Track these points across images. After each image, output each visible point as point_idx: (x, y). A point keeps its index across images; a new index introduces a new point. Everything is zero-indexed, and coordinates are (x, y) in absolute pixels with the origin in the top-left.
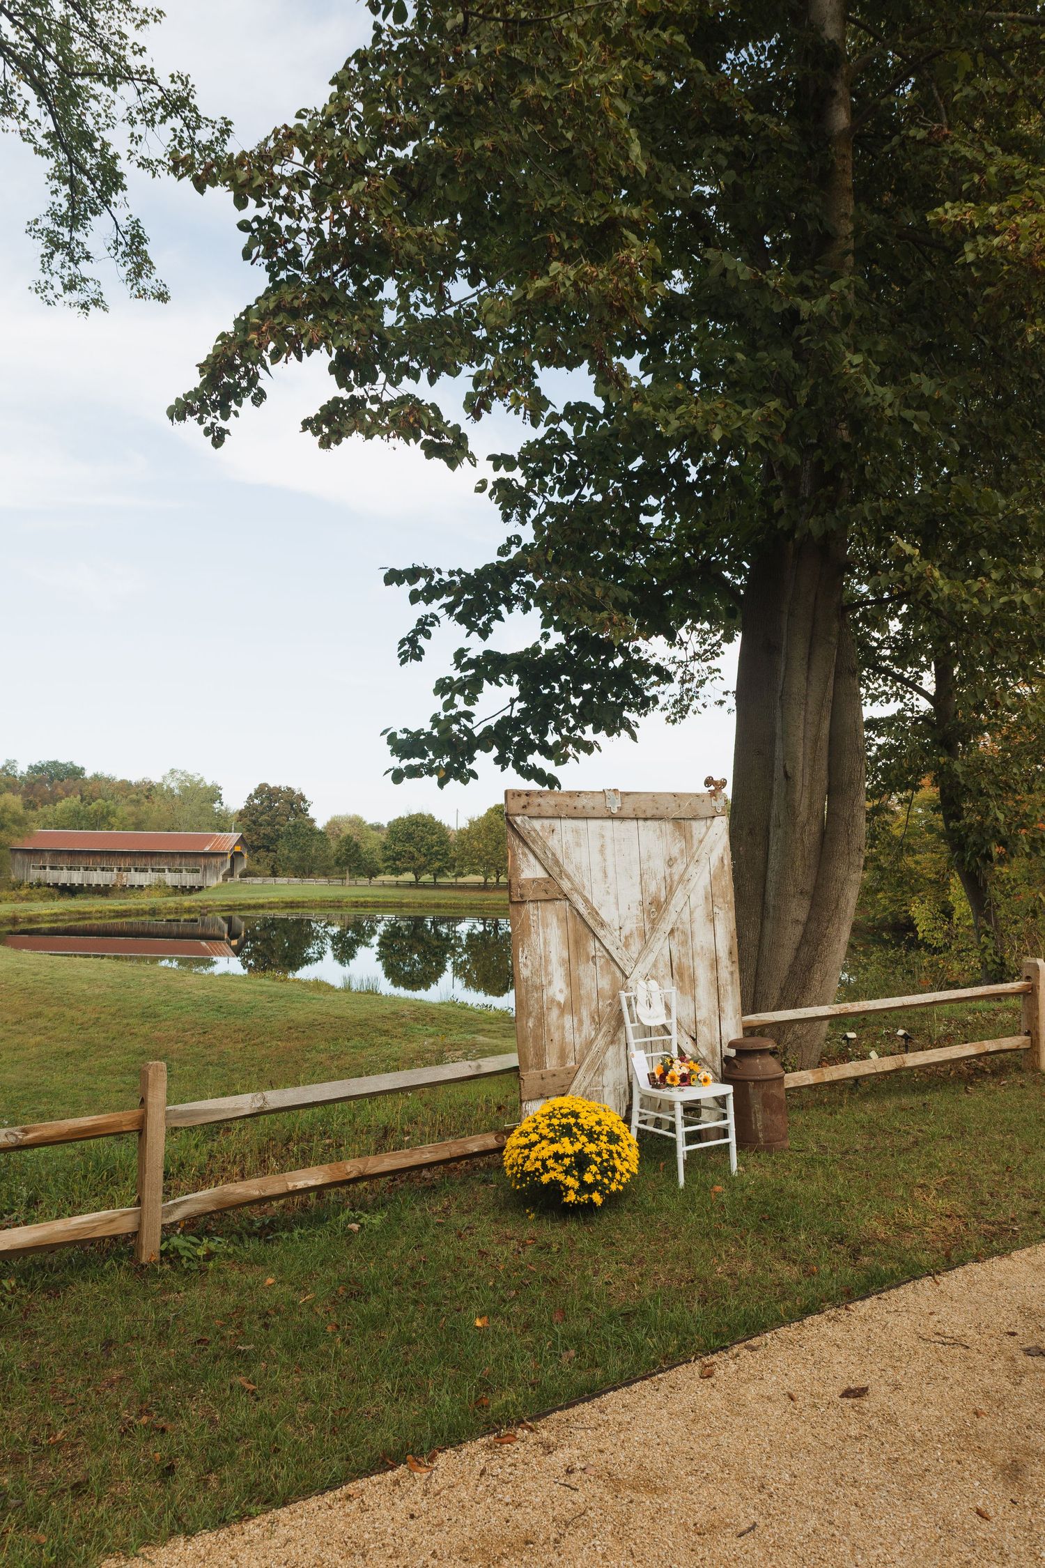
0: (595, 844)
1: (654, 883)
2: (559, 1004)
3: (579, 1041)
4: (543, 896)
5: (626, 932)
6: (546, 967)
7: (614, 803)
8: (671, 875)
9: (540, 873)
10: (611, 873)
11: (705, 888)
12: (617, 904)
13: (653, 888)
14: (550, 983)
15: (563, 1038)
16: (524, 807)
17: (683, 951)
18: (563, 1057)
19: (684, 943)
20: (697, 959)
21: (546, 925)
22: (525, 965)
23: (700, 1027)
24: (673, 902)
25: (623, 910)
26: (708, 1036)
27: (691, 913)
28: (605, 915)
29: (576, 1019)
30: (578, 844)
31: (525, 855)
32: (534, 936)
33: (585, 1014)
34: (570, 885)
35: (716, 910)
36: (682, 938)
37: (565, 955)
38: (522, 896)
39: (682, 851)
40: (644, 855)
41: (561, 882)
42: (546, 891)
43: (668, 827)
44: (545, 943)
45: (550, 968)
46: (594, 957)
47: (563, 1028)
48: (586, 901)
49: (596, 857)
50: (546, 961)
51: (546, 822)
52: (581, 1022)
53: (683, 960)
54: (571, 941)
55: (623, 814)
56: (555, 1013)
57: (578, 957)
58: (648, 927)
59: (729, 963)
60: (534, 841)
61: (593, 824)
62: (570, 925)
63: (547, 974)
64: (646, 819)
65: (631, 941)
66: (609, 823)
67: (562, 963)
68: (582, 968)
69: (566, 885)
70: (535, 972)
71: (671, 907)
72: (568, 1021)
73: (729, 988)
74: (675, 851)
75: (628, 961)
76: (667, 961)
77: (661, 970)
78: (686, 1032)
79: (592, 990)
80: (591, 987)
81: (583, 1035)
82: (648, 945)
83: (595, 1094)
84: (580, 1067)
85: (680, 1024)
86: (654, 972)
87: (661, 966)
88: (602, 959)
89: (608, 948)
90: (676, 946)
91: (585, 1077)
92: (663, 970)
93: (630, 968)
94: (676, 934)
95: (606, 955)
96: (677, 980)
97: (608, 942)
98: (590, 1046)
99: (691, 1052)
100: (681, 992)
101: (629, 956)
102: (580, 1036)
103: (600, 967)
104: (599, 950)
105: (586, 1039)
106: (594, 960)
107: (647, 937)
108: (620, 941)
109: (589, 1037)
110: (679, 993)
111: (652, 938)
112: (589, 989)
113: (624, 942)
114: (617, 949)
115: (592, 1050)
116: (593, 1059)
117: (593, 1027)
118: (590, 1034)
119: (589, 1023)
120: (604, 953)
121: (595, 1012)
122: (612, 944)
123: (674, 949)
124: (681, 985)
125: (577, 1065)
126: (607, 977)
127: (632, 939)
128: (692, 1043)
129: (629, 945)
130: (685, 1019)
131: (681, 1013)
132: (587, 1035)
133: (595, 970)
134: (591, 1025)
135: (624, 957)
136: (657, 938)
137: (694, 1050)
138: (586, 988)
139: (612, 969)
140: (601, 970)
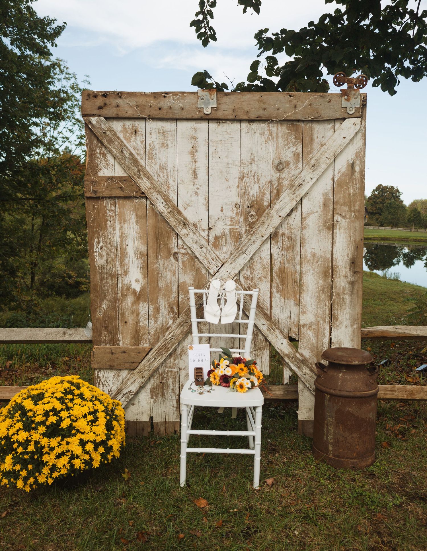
0: (185, 146)
1: (256, 186)
2: (135, 292)
3: (153, 326)
4: (119, 193)
5: (217, 231)
6: (122, 260)
7: (207, 104)
8: (279, 180)
9: (118, 172)
10: (202, 174)
11: (325, 195)
12: (207, 205)
13: (254, 191)
14: (126, 273)
15: (138, 322)
16: (100, 108)
17: (287, 256)
18: (137, 337)
19: (291, 248)
20: (306, 267)
21: (123, 220)
22: (100, 254)
23: (303, 330)
24: (276, 206)
25: (215, 211)
26: (314, 340)
27: (303, 219)
28: (190, 215)
29: (151, 308)
30: (165, 146)
31: (103, 154)
32: (110, 230)
33: (162, 303)
34: (148, 184)
35: (337, 217)
36: (287, 243)
37: (143, 248)
38: (95, 192)
39: (296, 156)
40: (246, 157)
41: (139, 180)
42: (121, 188)
43: (281, 130)
44: (122, 237)
45: (126, 260)
46: (177, 253)
47: (138, 313)
48: (167, 200)
49: (185, 159)
50: (122, 253)
51: (129, 124)
52: (157, 310)
53: (287, 265)
54: (150, 237)
55: (220, 114)
56: (130, 300)
57: (157, 252)
58: (243, 229)
59: (349, 273)
60: (110, 141)
61: (183, 126)
62: (151, 222)
63: (123, 265)
64: (251, 121)
65: (222, 242)
66: (203, 126)
67: (140, 255)
68: (161, 262)
69: (144, 184)
70: (111, 261)
71: (273, 212)
72: (144, 308)
73: (347, 298)
74: (287, 155)
75: (213, 260)
76: (265, 264)
77: (257, 272)
78: (282, 334)
79: (173, 283)
80: (171, 281)
81: (159, 322)
82: (241, 247)
83: (169, 374)
84: (151, 349)
85: (275, 325)
86: (248, 273)
87: (258, 268)
88: (185, 256)
89: (190, 246)
90: (278, 250)
91: (155, 358)
92: (260, 272)
93: (215, 267)
94: (280, 239)
95: (191, 253)
96: (277, 284)
97: (190, 240)
98: (165, 333)
99: (287, 352)
100: (281, 296)
101: (215, 256)
102: (155, 323)
103: (182, 263)
104: (183, 248)
105: (162, 325)
106: (177, 256)
107: (242, 239)
108: (208, 241)
109: (166, 325)
110: (279, 296)
111: (246, 241)
112: (168, 282)
113: (214, 242)
114: (201, 248)
115: (165, 337)
116: (165, 345)
117: (171, 316)
118: (167, 322)
119: (166, 312)
120: (188, 250)
121: (174, 303)
122: (196, 243)
123: (276, 253)
124: (281, 288)
125: (151, 347)
126: (191, 274)
127: (224, 240)
128: (289, 345)
129: (219, 245)
130: (284, 321)
131: (280, 314)
132: (164, 323)
133: (177, 265)
134: (169, 314)
135: (208, 256)
136: (252, 241)
137: (292, 351)
138: (165, 281)
139: (197, 266)
140: (183, 266)
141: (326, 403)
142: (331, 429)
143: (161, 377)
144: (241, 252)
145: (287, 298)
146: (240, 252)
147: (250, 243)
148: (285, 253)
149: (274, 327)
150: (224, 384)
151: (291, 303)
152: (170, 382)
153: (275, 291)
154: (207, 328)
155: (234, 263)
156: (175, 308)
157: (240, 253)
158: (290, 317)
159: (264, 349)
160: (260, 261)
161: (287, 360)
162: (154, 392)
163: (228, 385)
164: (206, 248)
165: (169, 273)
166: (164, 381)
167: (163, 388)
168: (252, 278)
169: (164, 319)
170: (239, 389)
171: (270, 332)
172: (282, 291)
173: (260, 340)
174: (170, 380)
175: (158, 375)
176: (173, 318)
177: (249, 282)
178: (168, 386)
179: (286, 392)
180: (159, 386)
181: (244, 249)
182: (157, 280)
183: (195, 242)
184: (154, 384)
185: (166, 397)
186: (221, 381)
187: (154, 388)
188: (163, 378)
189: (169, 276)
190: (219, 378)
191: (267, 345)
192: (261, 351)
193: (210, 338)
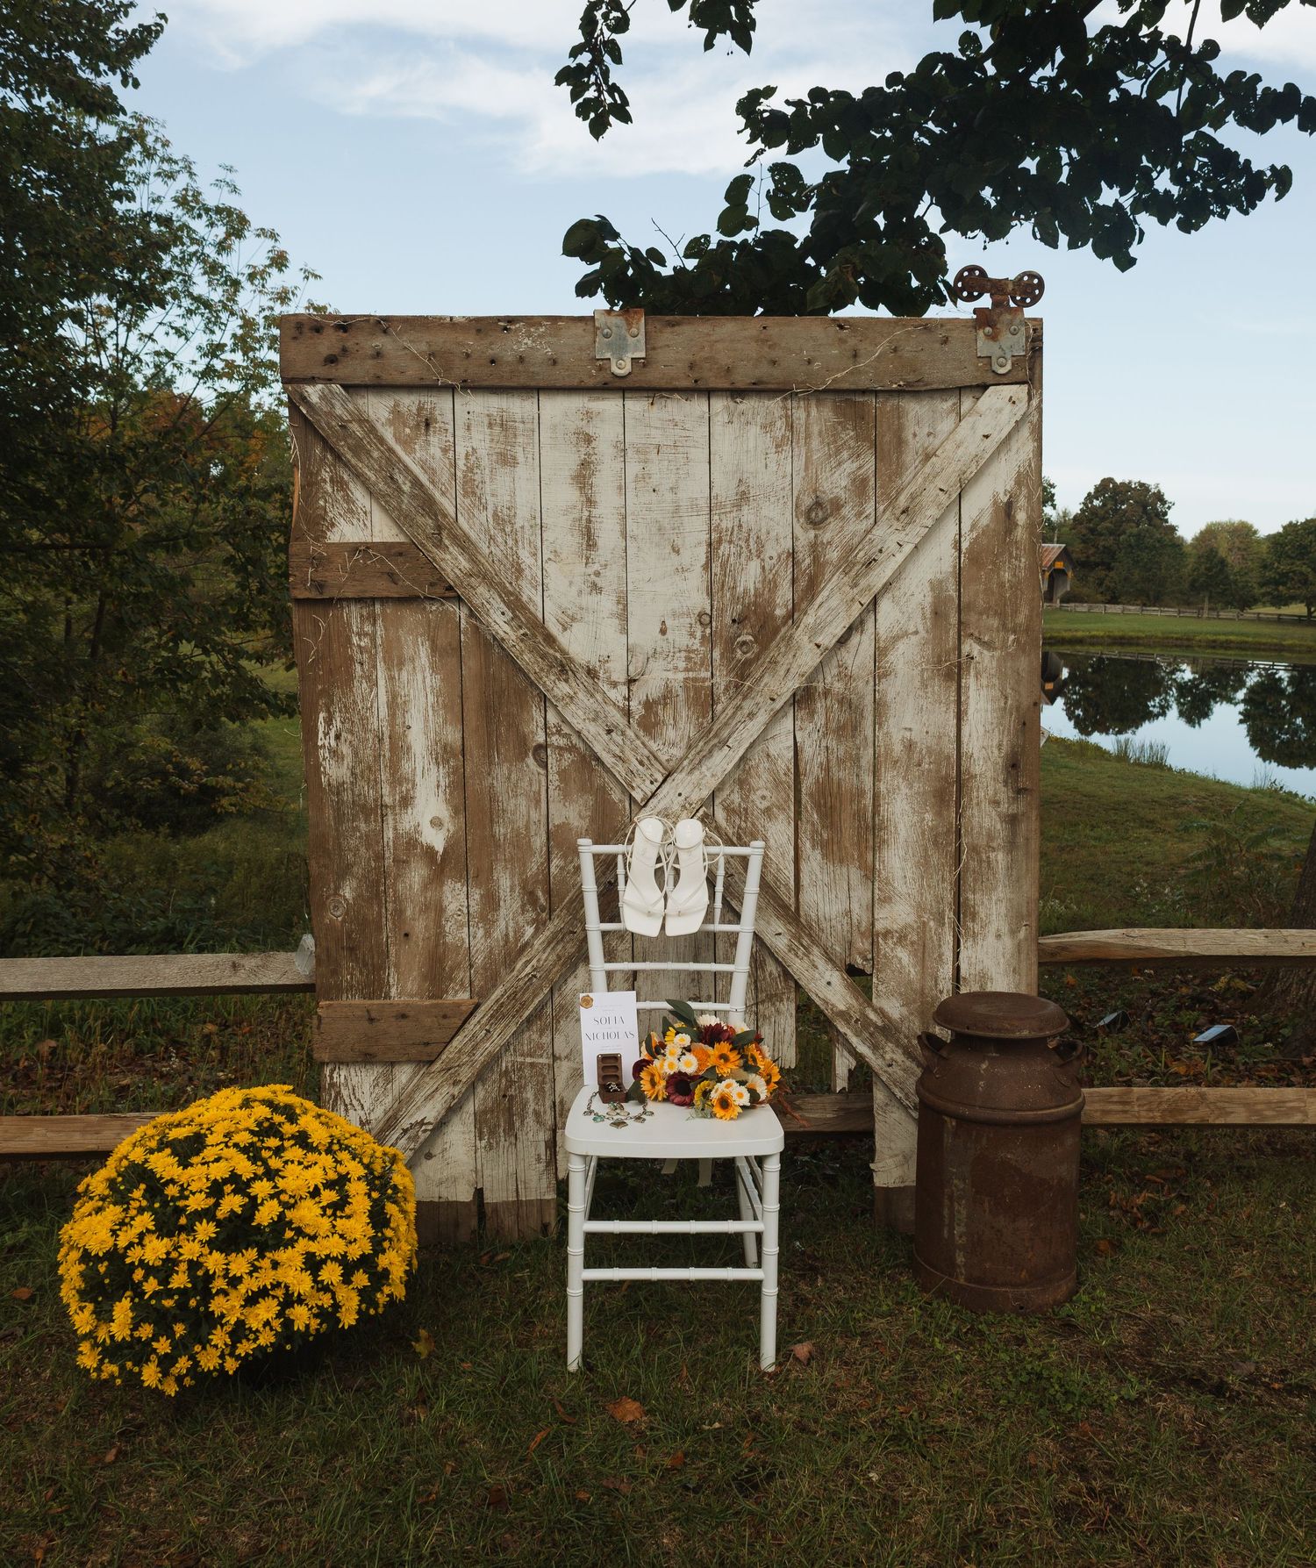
0: (561, 460)
1: (754, 568)
2: (429, 852)
3: (480, 943)
4: (382, 587)
5: (651, 687)
6: (394, 767)
7: (620, 349)
8: (815, 547)
9: (382, 530)
10: (607, 535)
11: (937, 586)
12: (624, 616)
13: (749, 578)
14: (406, 801)
15: (440, 932)
16: (331, 360)
17: (839, 749)
18: (437, 972)
19: (847, 729)
20: (889, 779)
21: (396, 660)
22: (335, 753)
23: (885, 947)
24: (809, 619)
25: (644, 633)
26: (913, 972)
27: (879, 653)
28: (577, 644)
29: (476, 894)
30: (506, 460)
31: (339, 483)
32: (361, 687)
33: (505, 881)
34: (464, 563)
35: (970, 647)
36: (838, 716)
37: (452, 735)
38: (320, 586)
39: (859, 486)
40: (725, 489)
41: (438, 554)
42: (391, 576)
43: (816, 417)
44: (394, 704)
45: (406, 767)
46: (541, 748)
47: (440, 910)
48: (515, 605)
49: (563, 495)
50: (394, 748)
51: (409, 402)
52: (491, 902)
53: (838, 774)
54: (471, 705)
55: (653, 376)
56: (416, 875)
57: (490, 747)
58: (721, 681)
59: (1004, 794)
60: (359, 449)
61: (557, 409)
62: (471, 664)
63: (397, 779)
64: (737, 393)
65: (665, 714)
66: (610, 406)
67: (443, 753)
68: (501, 771)
69: (453, 563)
70: (365, 771)
71: (801, 635)
72: (455, 897)
73: (1000, 858)
74: (836, 482)
75: (641, 763)
76: (781, 773)
77: (759, 793)
78: (829, 957)
79: (533, 828)
80: (528, 822)
81: (497, 934)
82: (715, 728)
83: (527, 1072)
84: (477, 1006)
85: (810, 936)
86: (736, 798)
87: (761, 783)
88: (567, 755)
89: (578, 727)
90: (815, 736)
91: (488, 1031)
92: (767, 794)
93: (648, 782)
94: (819, 705)
95: (580, 745)
96: (813, 824)
97: (580, 713)
98: (514, 961)
99: (842, 1007)
100: (825, 856)
101: (646, 752)
102: (488, 934)
103: (558, 773)
104: (559, 732)
105: (507, 942)
106: (543, 755)
107: (719, 708)
108: (628, 713)
109: (517, 940)
110: (819, 857)
111: (729, 712)
112: (521, 823)
113: (642, 717)
114: (609, 732)
115: (515, 973)
116: (515, 993)
117: (531, 915)
118: (519, 932)
119: (517, 905)
120: (575, 739)
121: (537, 882)
122: (594, 720)
123: (808, 743)
124: (825, 836)
125: (476, 1000)
126: (581, 801)
127: (670, 711)
128: (848, 986)
129: (657, 724)
130: (833, 922)
131: (821, 905)
132: (511, 934)
133: (543, 779)
134: (523, 911)
135: (629, 754)
136: (746, 711)
137: (854, 1002)
138: (512, 822)
139: (598, 781)
140: (561, 781)
141: (948, 1140)
142: (962, 1211)
143: (504, 1081)
144: (716, 741)
145: (841, 861)
146: (712, 743)
147: (739, 717)
148: (833, 744)
149: (806, 941)
150: (679, 1098)
151: (852, 876)
152: (529, 1094)
153: (808, 845)
154: (628, 945)
155: (697, 773)
156: (540, 894)
157: (715, 745)
158: (849, 913)
159: (782, 1001)
160: (767, 765)
161: (842, 1028)
162: (486, 1121)
163: (687, 1099)
164: (623, 733)
165: (522, 801)
166: (512, 1092)
167: (510, 1109)
168: (746, 810)
169: (511, 924)
170: (718, 1110)
171: (796, 955)
172: (827, 841)
173: (771, 974)
174: (529, 1088)
175: (495, 1076)
176: (534, 921)
177: (738, 822)
178: (524, 1105)
179: (841, 1113)
180: (499, 1105)
181: (725, 734)
182: (492, 821)
183: (592, 716)
184: (485, 1099)
185: (519, 1133)
186: (671, 1089)
187: (484, 1112)
188: (511, 1083)
189: (523, 809)
190: (663, 1083)
191: (789, 988)
192: (774, 1004)
193: (635, 973)
